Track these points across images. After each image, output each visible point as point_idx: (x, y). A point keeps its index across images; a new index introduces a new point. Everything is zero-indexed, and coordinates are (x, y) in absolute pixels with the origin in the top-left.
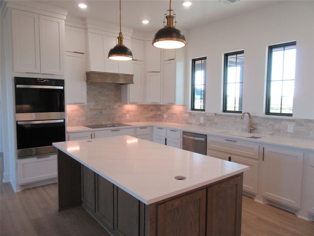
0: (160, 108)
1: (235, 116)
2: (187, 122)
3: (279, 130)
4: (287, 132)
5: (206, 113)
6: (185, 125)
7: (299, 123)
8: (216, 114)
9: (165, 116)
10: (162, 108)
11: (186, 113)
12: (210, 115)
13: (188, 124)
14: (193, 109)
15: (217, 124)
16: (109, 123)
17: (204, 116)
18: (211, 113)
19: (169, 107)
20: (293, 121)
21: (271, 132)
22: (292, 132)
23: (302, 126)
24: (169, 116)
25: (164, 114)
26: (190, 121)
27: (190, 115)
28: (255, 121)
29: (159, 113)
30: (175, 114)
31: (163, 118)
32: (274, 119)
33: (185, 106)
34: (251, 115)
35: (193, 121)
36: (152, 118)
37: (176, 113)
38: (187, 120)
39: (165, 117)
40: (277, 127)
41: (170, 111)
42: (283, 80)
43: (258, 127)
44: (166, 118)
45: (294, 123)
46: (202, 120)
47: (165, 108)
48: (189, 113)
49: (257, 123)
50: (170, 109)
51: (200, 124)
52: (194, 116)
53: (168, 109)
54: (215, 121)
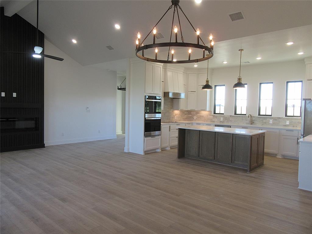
0: (191, 113)
1: (243, 116)
3: (266, 123)
5: (225, 115)
7: (275, 119)
8: (231, 116)
9: (195, 117)
10: (192, 113)
11: (211, 115)
12: (227, 116)
14: (215, 113)
15: (231, 121)
16: (168, 121)
17: (224, 117)
19: (198, 112)
20: (272, 118)
21: (262, 124)
22: (272, 123)
23: (276, 120)
24: (198, 118)
26: (213, 120)
27: (213, 116)
28: (254, 119)
29: (191, 116)
30: (203, 116)
33: (210, 111)
34: (252, 116)
35: (216, 120)
36: (186, 119)
38: (211, 119)
39: (195, 119)
40: (264, 121)
41: (198, 115)
43: (255, 122)
45: (273, 119)
46: (222, 119)
47: (195, 113)
50: (199, 113)
51: (221, 122)
52: (216, 117)
53: (197, 113)
54: (230, 119)
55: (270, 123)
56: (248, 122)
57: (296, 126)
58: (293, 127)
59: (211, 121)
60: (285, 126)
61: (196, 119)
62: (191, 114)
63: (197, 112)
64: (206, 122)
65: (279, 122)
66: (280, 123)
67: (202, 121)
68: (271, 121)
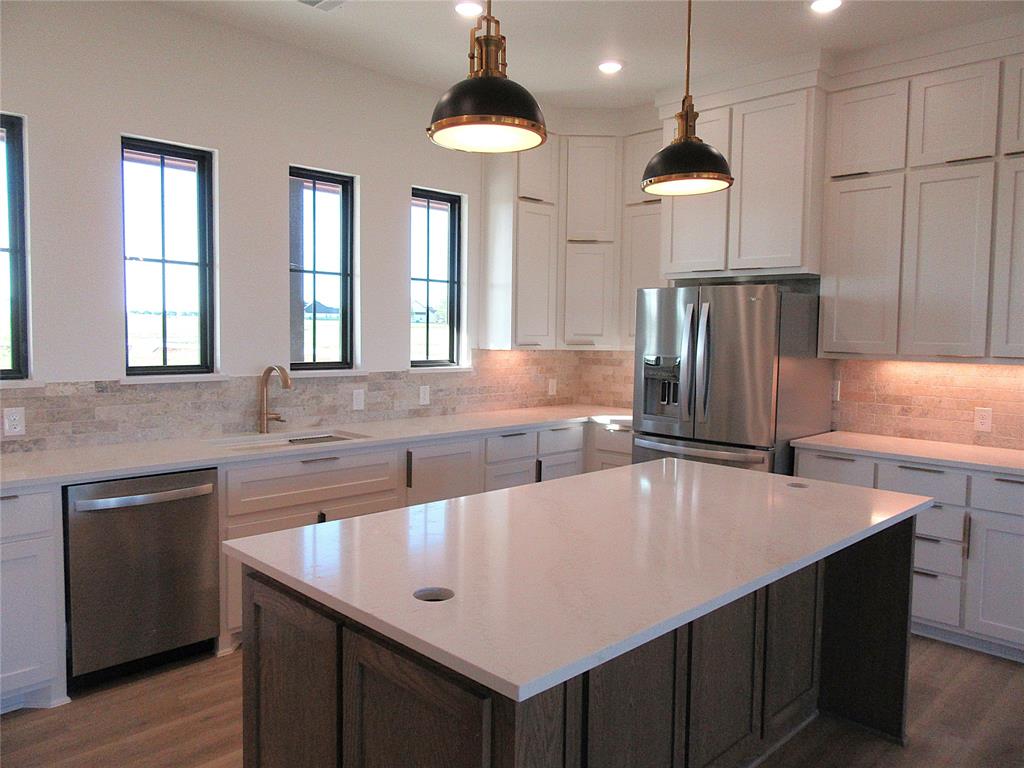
3: (333, 409)
4: (352, 412)
5: (36, 385)
7: (375, 383)
8: (101, 387)
12: (69, 391)
15: (108, 426)
20: (363, 379)
22: (362, 407)
23: (380, 389)
40: (327, 400)
46: (14, 422)
54: (102, 413)
55: (355, 408)
56: (234, 416)
57: (454, 409)
60: (417, 413)
65: (393, 396)
66: (396, 403)
68: (359, 397)
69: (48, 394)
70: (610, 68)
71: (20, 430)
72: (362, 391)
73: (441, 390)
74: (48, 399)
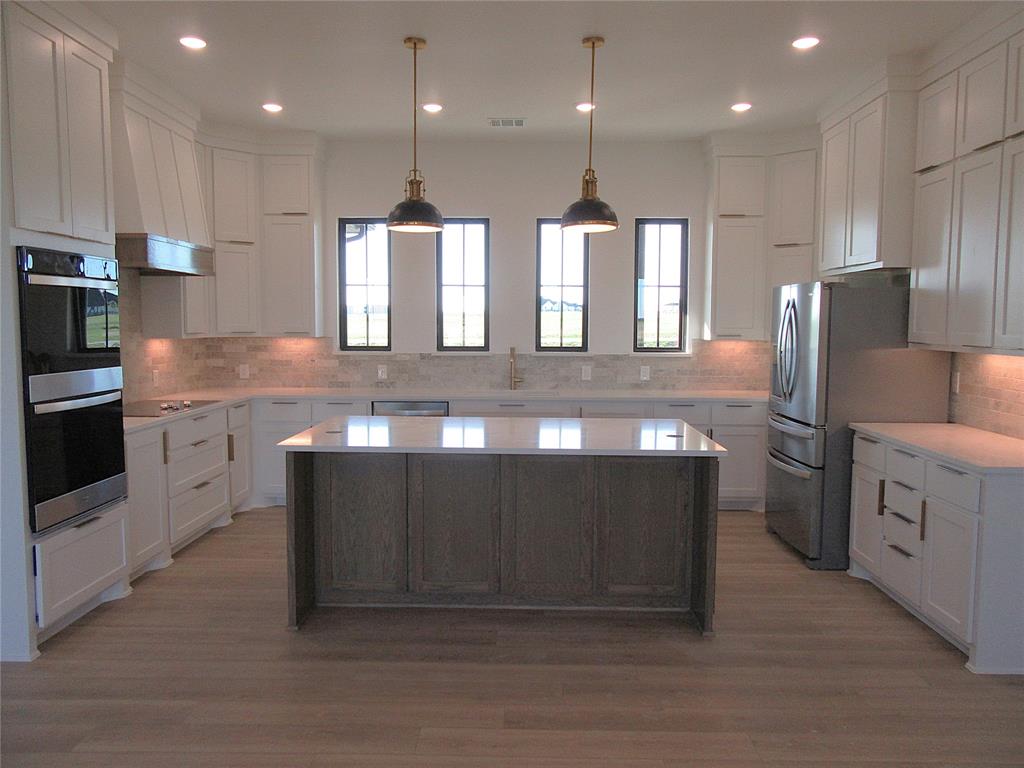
0: (221, 347)
1: (474, 357)
2: (331, 383)
3: (567, 379)
4: (582, 381)
5: (396, 355)
6: (327, 389)
7: (600, 362)
8: (423, 357)
9: (244, 370)
10: (226, 348)
11: (327, 357)
12: (408, 358)
13: (338, 386)
14: (344, 346)
15: (426, 378)
17: (390, 361)
18: (410, 354)
19: (260, 343)
20: (591, 358)
21: (555, 383)
22: (590, 379)
23: (605, 366)
24: (261, 370)
25: (241, 366)
26: (342, 378)
27: (341, 363)
28: (520, 365)
29: (220, 362)
30: (288, 363)
31: (238, 377)
32: (556, 358)
35: (358, 377)
36: (198, 378)
37: (289, 359)
38: (333, 376)
39: (245, 375)
40: (562, 372)
41: (263, 356)
42: (562, 286)
43: (527, 376)
44: (247, 376)
45: (592, 363)
46: (382, 373)
47: (244, 347)
48: (338, 357)
49: (524, 369)
50: (264, 348)
51: (379, 384)
52: (356, 363)
53: (257, 349)
54: (423, 370)
55: (584, 379)
56: (498, 378)
57: (674, 386)
58: (664, 388)
59: (331, 385)
60: (637, 386)
61: (253, 376)
62: (223, 356)
63: (255, 345)
64: (303, 389)
65: (616, 373)
66: (619, 377)
67: (284, 386)
68: (587, 372)
69: (398, 359)
70: (741, 108)
71: (385, 377)
72: (589, 367)
73: (661, 371)
74: (397, 362)
